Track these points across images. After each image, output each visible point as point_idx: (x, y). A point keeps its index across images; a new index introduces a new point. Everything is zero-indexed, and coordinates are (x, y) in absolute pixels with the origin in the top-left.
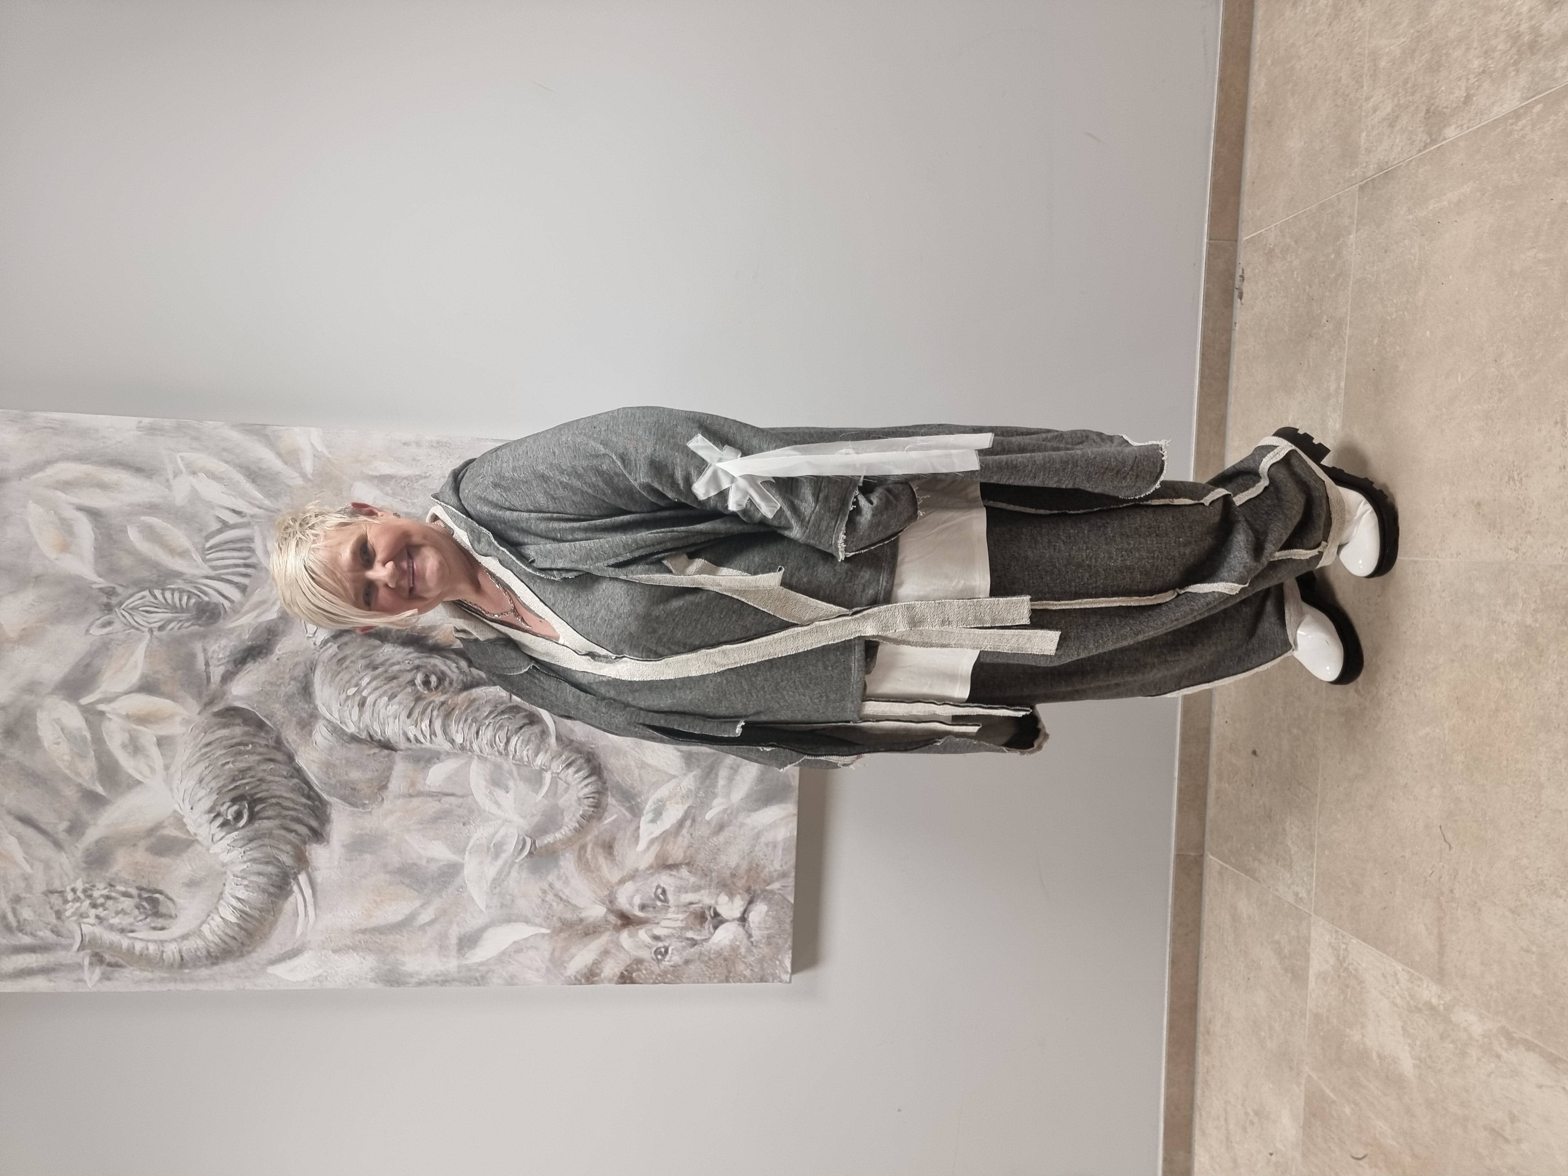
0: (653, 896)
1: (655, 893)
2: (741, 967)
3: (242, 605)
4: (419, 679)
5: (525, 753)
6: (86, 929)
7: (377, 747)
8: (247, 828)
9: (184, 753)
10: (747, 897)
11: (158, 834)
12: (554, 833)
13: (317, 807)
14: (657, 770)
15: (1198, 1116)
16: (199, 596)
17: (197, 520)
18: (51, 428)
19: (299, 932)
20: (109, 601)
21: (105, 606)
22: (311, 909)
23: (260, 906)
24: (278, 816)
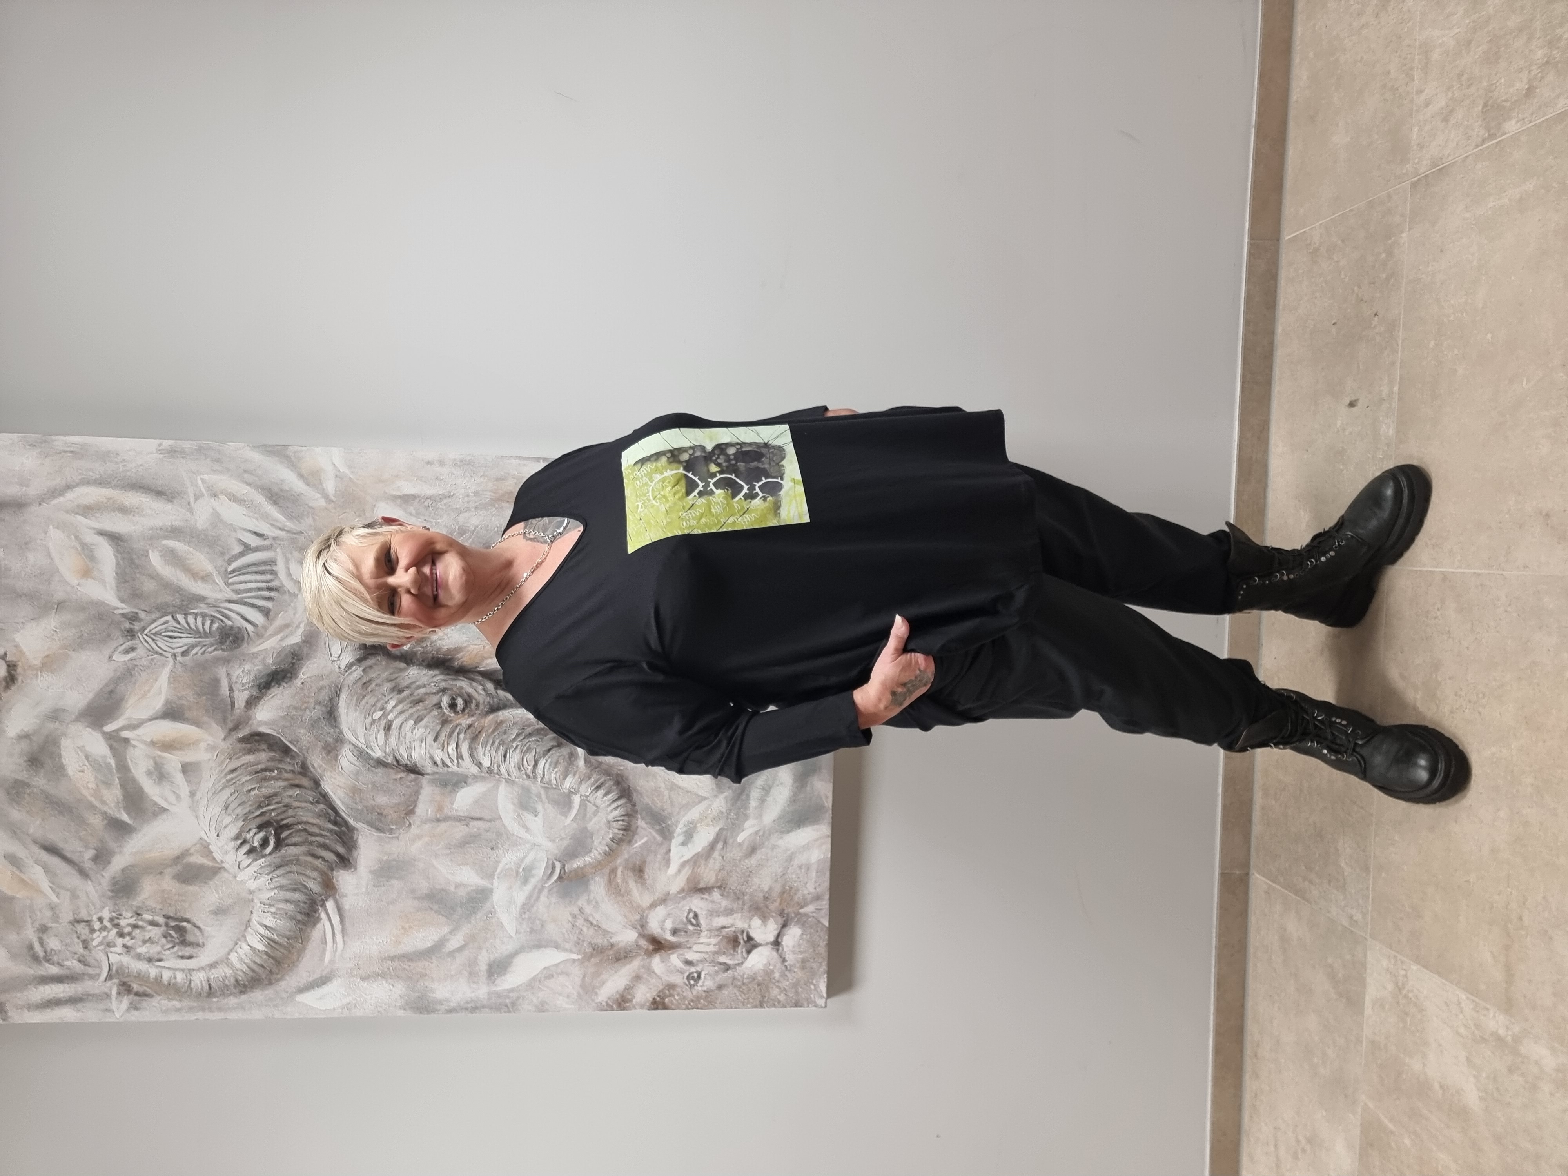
0: (685, 919)
1: (687, 918)
2: (775, 992)
3: (265, 628)
4: (445, 701)
5: (553, 775)
6: (114, 958)
7: (404, 771)
8: (274, 855)
9: (210, 779)
10: (781, 921)
11: (185, 861)
12: (583, 857)
13: (344, 832)
14: (688, 792)
15: (1245, 1141)
16: (222, 621)
17: (220, 543)
18: (71, 452)
19: (327, 960)
20: (132, 626)
21: (128, 631)
22: (339, 936)
23: (288, 933)
24: (304, 842)
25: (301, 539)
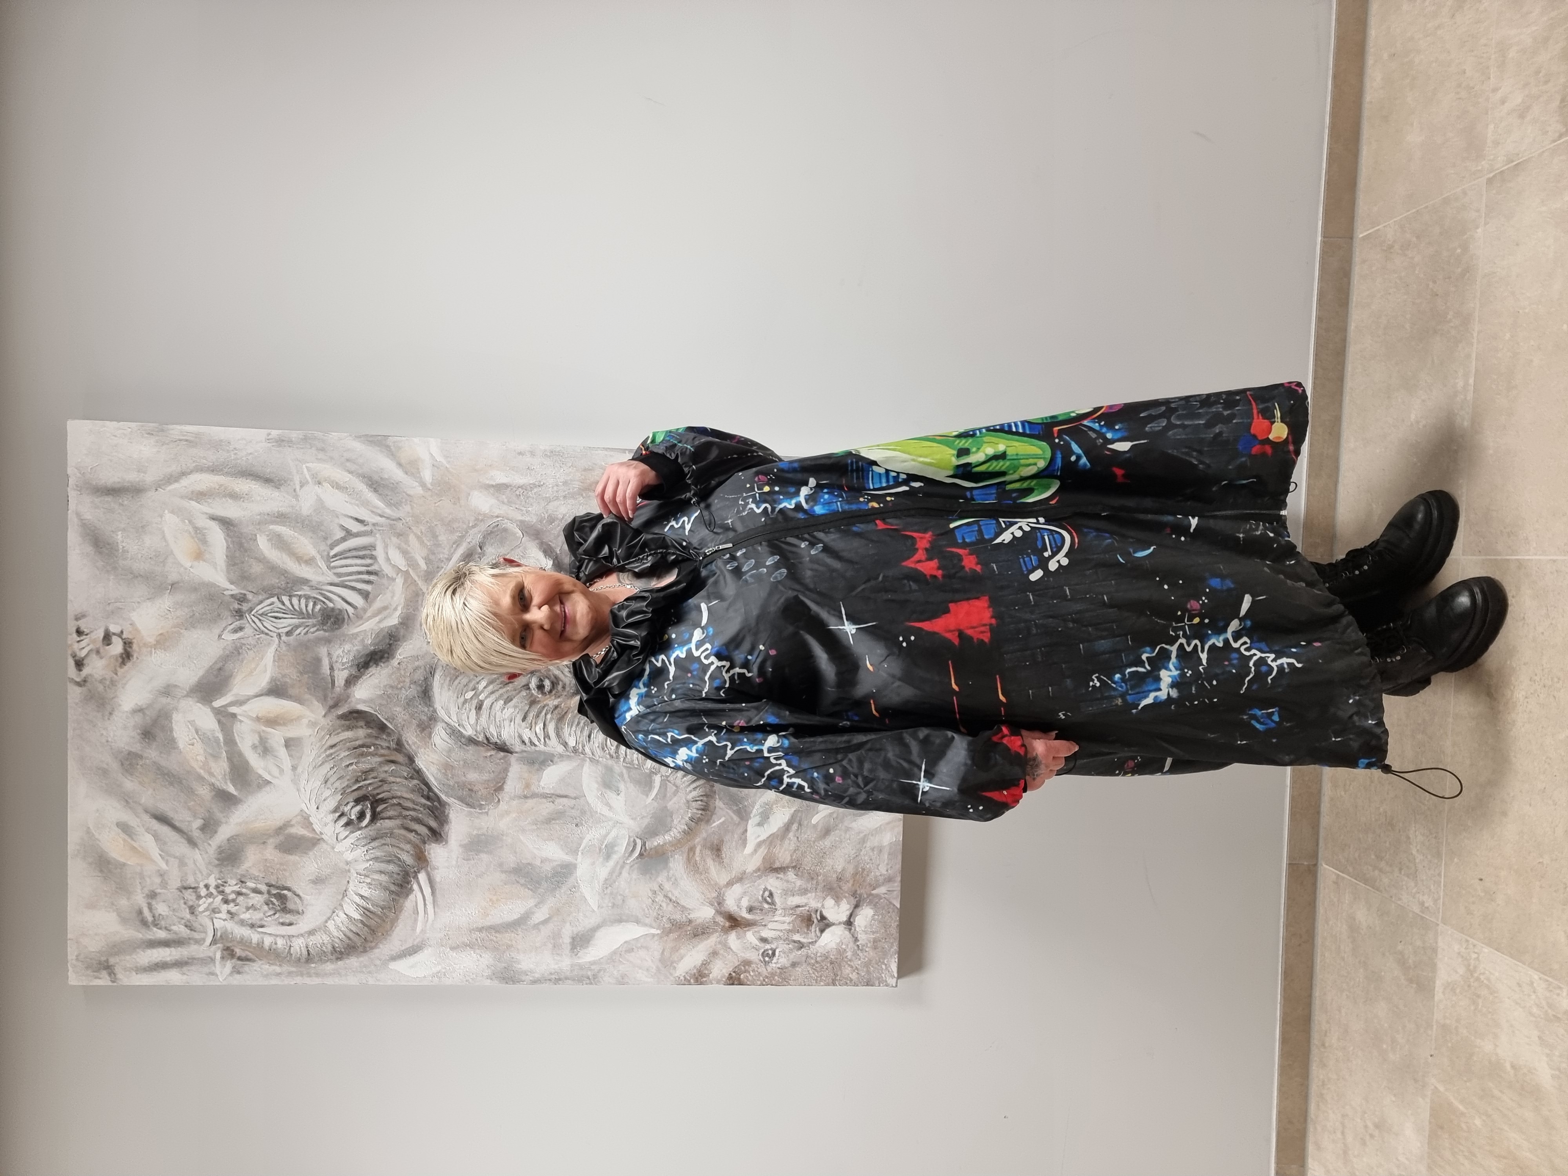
0: (760, 898)
1: (762, 896)
2: (847, 970)
3: (365, 610)
4: (534, 682)
6: (218, 924)
7: (493, 749)
8: (369, 828)
9: (311, 754)
10: (853, 901)
11: (286, 832)
12: (664, 835)
13: (437, 808)
15: (1311, 1130)
16: (324, 603)
17: (322, 528)
18: (187, 440)
19: (418, 930)
20: (240, 607)
21: (236, 612)
22: (430, 907)
23: (382, 903)
24: (398, 816)
25: (399, 525)
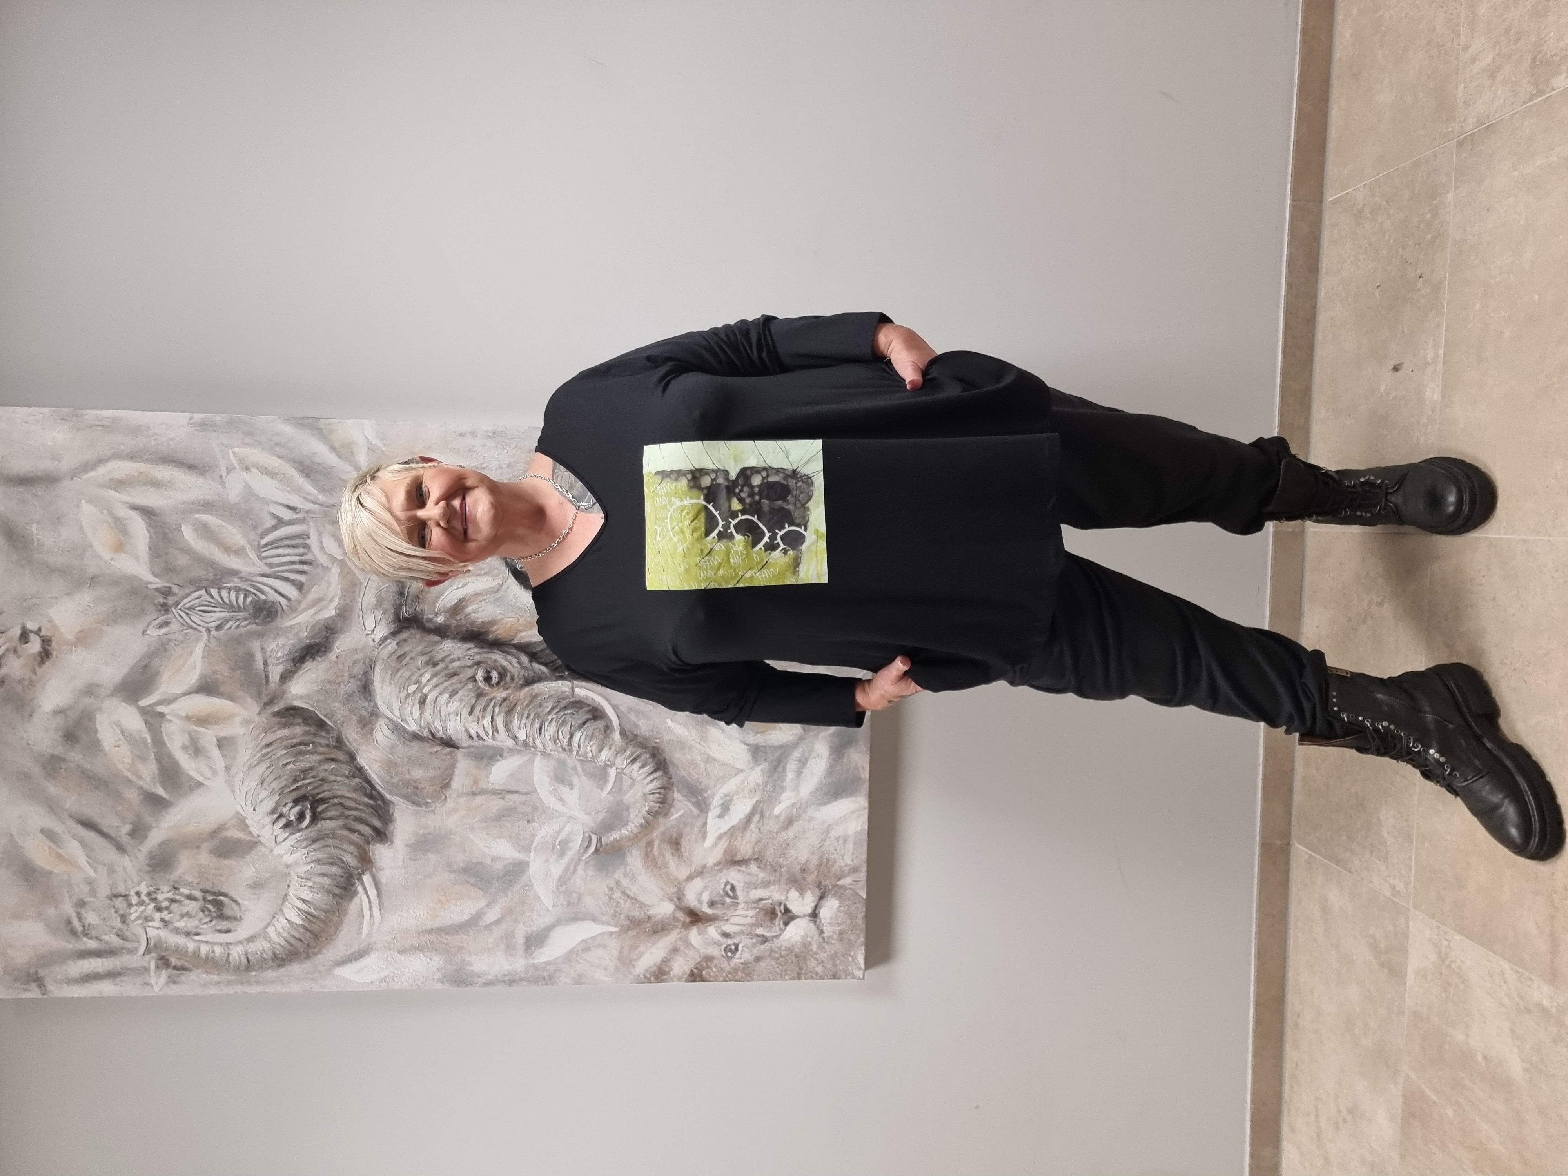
0: (722, 892)
1: (724, 890)
2: (812, 964)
4: (480, 674)
5: (589, 748)
6: (152, 932)
7: (439, 745)
8: (310, 829)
9: (245, 754)
10: (818, 893)
11: (221, 835)
12: (620, 829)
13: (380, 806)
14: (724, 764)
15: (1286, 1112)
16: (255, 595)
17: (251, 517)
18: (103, 426)
19: (364, 933)
20: (165, 601)
21: (162, 606)
22: (376, 910)
23: (325, 907)
24: (340, 816)
